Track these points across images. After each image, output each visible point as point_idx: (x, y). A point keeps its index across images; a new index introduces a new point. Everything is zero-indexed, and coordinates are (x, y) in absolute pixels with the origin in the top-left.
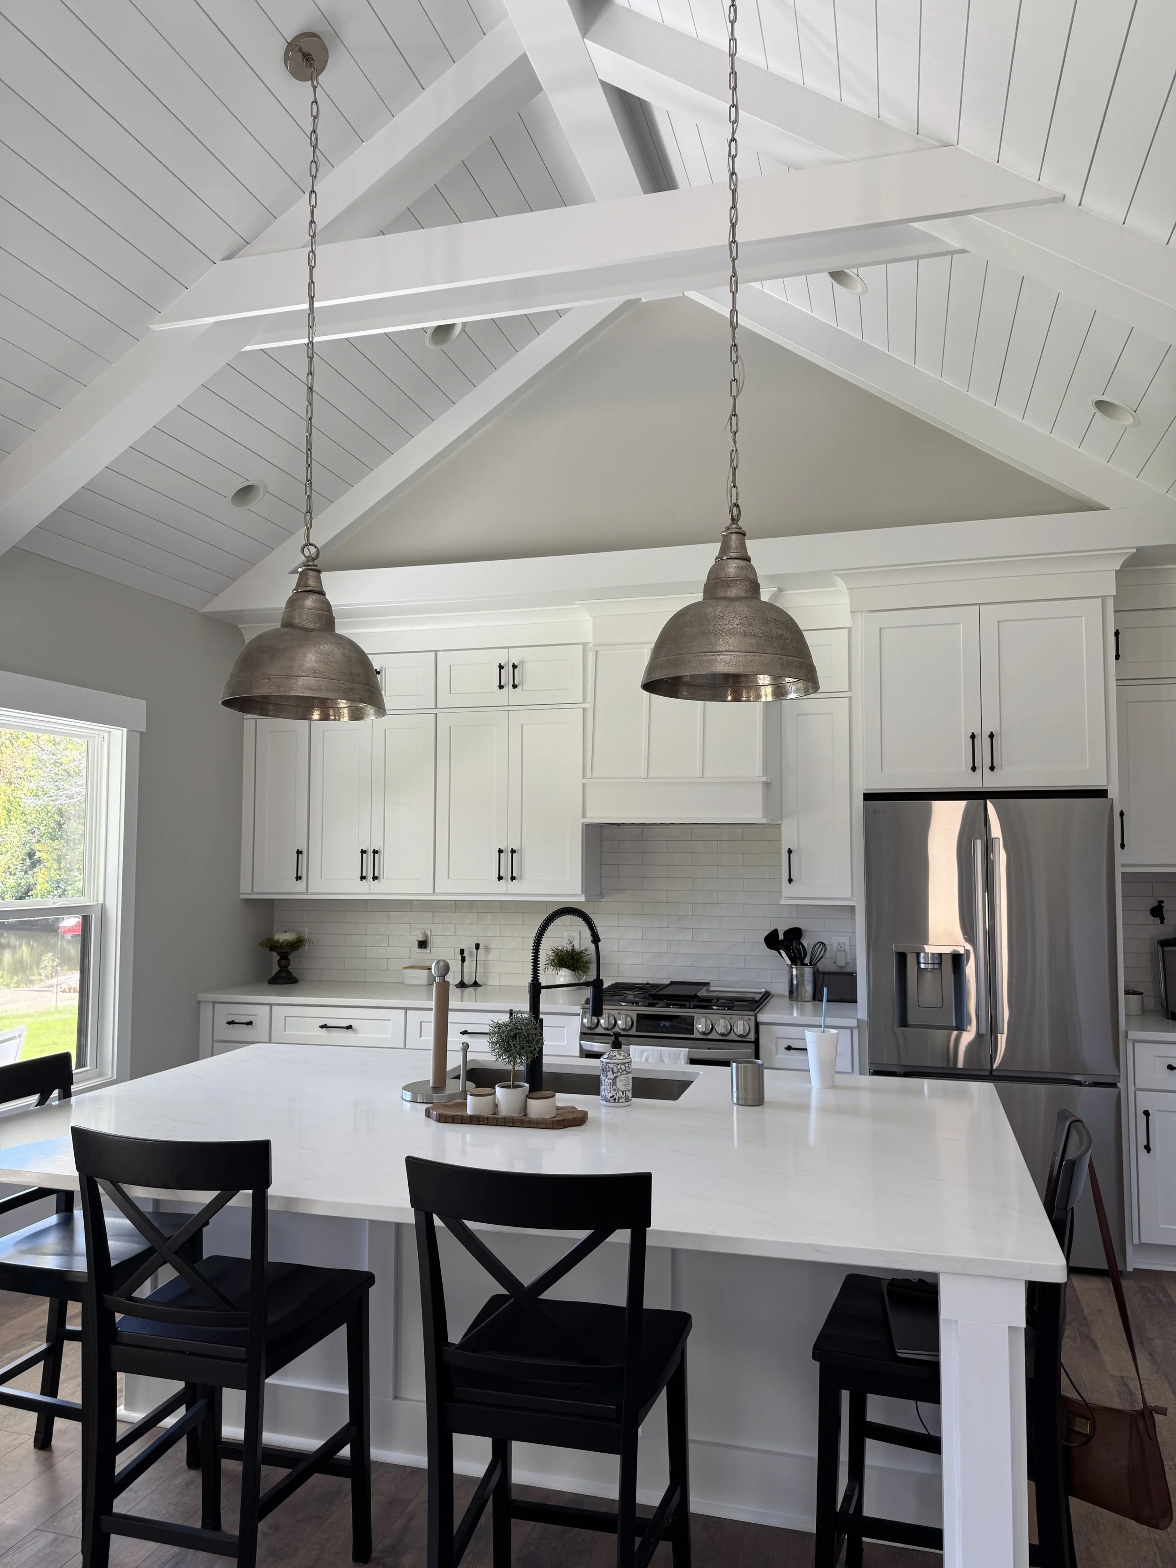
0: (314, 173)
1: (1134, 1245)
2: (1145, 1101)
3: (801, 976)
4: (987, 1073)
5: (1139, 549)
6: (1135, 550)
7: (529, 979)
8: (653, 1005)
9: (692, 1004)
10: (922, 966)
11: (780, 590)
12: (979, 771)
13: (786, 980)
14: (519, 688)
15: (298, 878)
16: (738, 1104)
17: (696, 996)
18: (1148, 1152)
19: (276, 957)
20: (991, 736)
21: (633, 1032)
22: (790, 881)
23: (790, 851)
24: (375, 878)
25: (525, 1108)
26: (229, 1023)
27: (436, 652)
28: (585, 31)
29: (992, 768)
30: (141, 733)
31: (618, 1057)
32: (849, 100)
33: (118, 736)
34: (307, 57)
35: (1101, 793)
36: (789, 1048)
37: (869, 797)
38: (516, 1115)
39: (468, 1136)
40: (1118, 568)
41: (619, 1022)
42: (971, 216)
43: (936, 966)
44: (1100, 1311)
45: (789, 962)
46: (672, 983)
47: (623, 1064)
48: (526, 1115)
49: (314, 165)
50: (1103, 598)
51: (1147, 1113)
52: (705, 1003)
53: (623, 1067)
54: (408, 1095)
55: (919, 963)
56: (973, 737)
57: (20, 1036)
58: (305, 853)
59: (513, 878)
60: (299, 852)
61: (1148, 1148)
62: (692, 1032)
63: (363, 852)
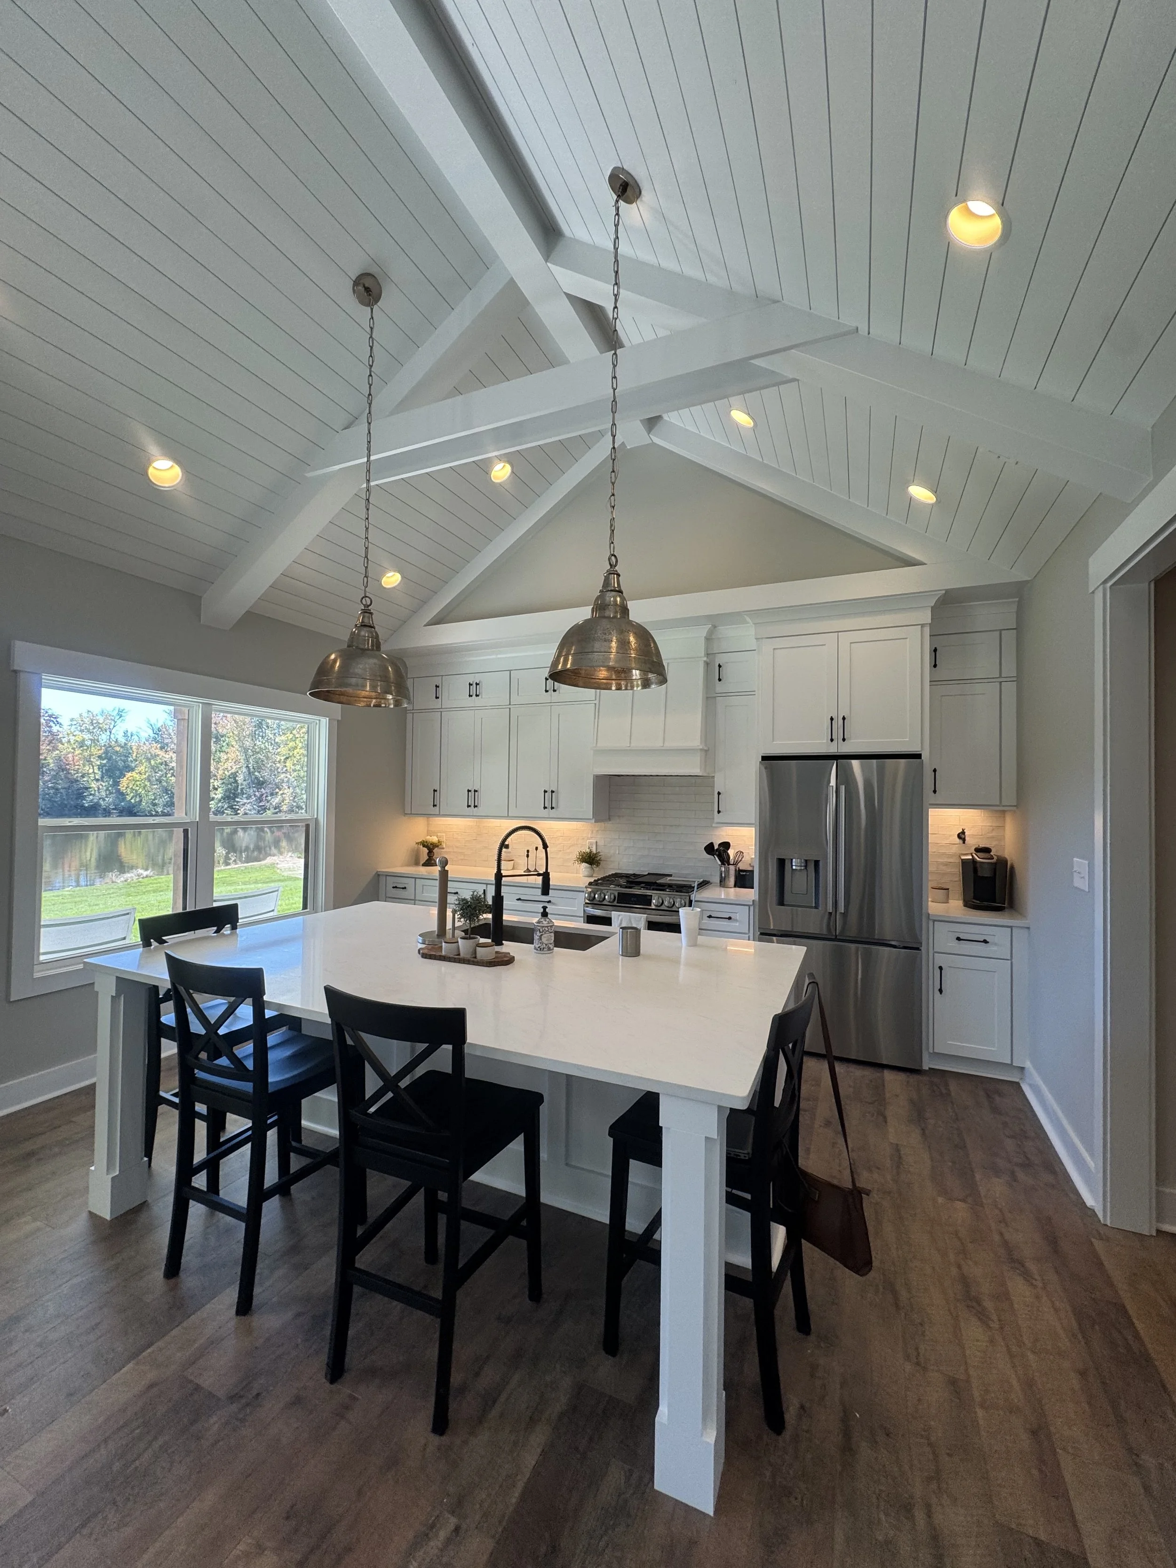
0: (371, 363)
1: (930, 1053)
2: (940, 960)
3: (727, 871)
4: (834, 937)
5: (947, 591)
6: (944, 592)
7: (495, 871)
8: (630, 888)
9: (652, 887)
10: (794, 867)
11: (715, 627)
12: (835, 742)
13: (719, 874)
14: (557, 692)
15: (434, 806)
16: (622, 955)
17: (656, 883)
18: (941, 993)
19: (426, 850)
20: (844, 718)
21: (615, 903)
22: (719, 812)
23: (719, 793)
24: (475, 806)
25: (475, 952)
26: (393, 887)
27: (510, 671)
28: (547, 257)
29: (844, 740)
30: (338, 721)
31: (544, 922)
32: (712, 279)
33: (325, 721)
34: (367, 290)
35: (918, 756)
36: (710, 917)
37: (764, 758)
38: (468, 957)
39: (443, 968)
40: (933, 605)
41: (607, 897)
42: (793, 351)
43: (803, 868)
44: (897, 1096)
45: (720, 863)
46: (649, 874)
47: (547, 927)
48: (475, 957)
49: (371, 358)
50: (923, 626)
51: (941, 968)
52: (661, 887)
53: (546, 929)
54: (420, 939)
55: (792, 866)
56: (832, 719)
57: (278, 891)
58: (438, 791)
59: (552, 808)
60: (435, 791)
61: (941, 991)
62: (650, 905)
63: (469, 791)
